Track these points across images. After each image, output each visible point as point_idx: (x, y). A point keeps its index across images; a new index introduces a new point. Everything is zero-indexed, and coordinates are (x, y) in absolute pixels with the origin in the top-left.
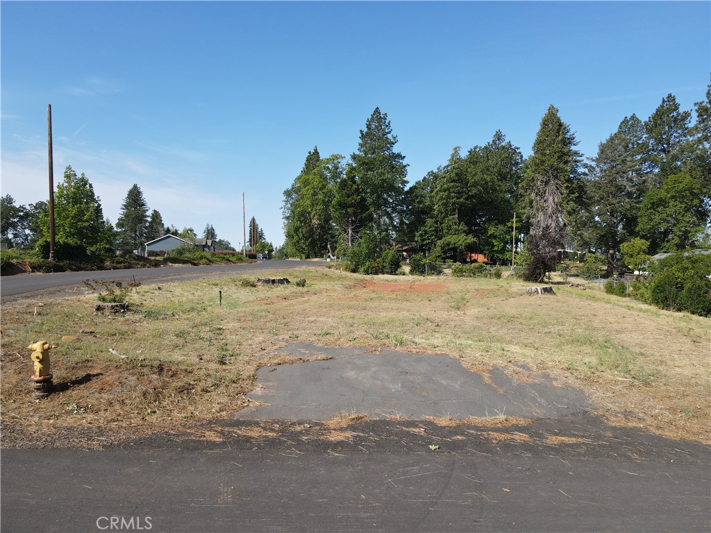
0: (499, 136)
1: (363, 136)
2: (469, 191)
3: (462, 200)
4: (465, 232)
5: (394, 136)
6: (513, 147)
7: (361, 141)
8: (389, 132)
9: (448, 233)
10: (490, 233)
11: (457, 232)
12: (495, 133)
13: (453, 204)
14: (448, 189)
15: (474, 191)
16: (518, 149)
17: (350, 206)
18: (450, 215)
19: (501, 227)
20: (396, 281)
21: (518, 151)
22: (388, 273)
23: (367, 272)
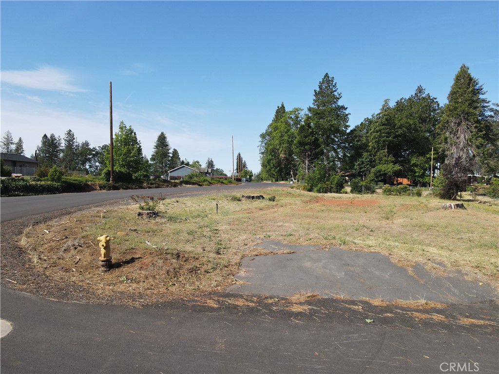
0: (420, 90)
1: (316, 94)
2: (396, 132)
3: (390, 138)
4: (393, 162)
5: (339, 93)
6: (431, 98)
7: (315, 98)
8: (336, 91)
9: (379, 163)
10: (412, 162)
11: (386, 162)
12: (417, 88)
13: (384, 141)
14: (380, 131)
15: (400, 132)
16: (435, 99)
17: (307, 144)
18: (381, 150)
19: (421, 158)
20: (340, 198)
21: (435, 101)
22: (334, 192)
23: (319, 191)
